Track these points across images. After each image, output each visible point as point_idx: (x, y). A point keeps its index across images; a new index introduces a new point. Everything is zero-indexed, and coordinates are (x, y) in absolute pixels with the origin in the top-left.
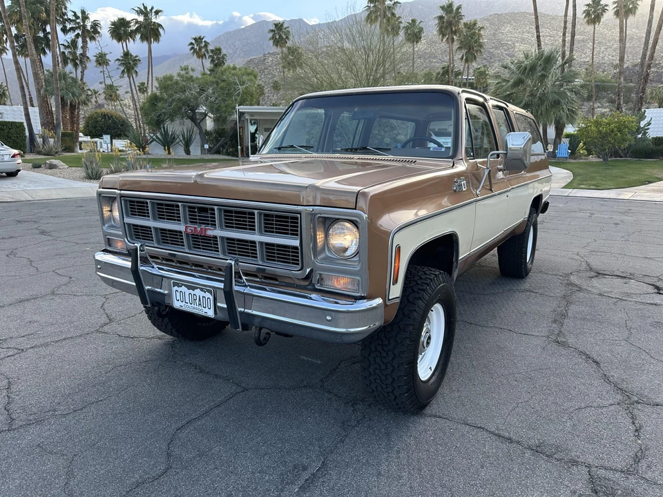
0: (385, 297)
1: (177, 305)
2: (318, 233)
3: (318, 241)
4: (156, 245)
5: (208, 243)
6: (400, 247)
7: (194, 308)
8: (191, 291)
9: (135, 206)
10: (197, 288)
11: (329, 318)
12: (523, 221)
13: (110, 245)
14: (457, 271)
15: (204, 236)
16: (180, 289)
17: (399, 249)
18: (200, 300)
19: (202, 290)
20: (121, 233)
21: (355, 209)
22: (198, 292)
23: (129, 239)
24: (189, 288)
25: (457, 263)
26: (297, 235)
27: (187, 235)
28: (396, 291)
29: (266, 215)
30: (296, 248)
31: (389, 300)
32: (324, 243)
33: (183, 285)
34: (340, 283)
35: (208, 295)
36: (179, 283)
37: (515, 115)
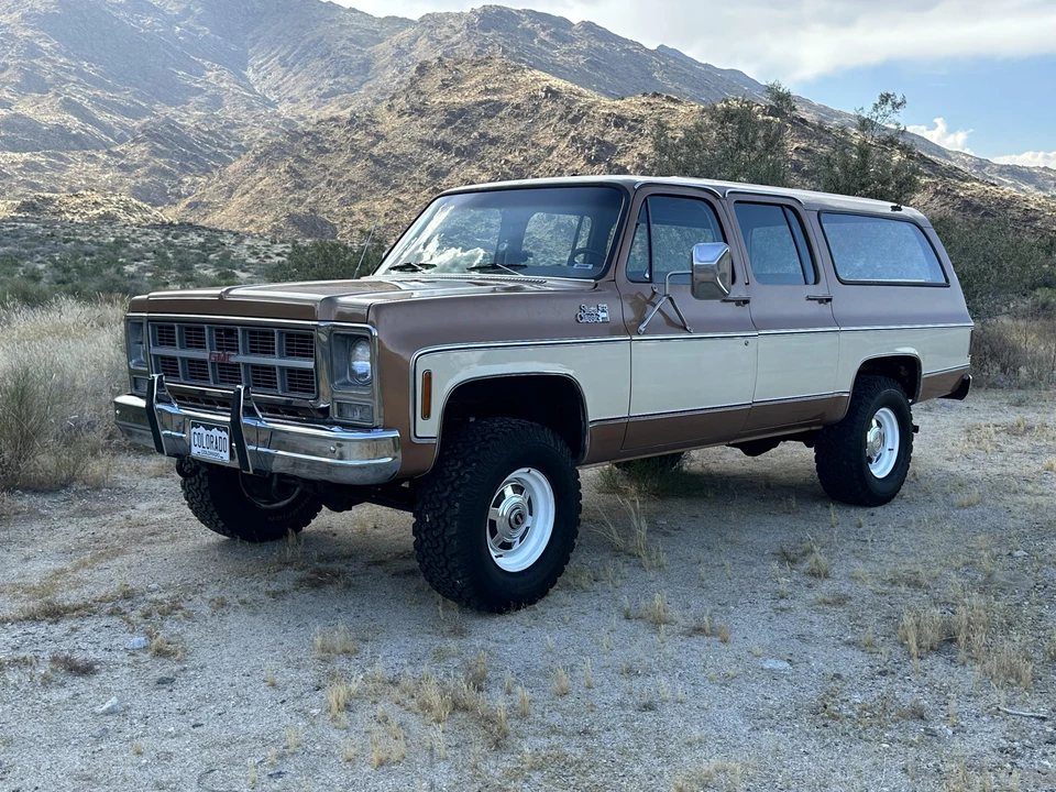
0: (407, 428)
1: (195, 452)
3: (338, 364)
4: (182, 381)
5: (229, 373)
6: (430, 373)
7: (211, 453)
8: (208, 432)
9: (164, 333)
10: (214, 427)
11: (333, 449)
12: (835, 400)
13: (136, 388)
15: (228, 365)
16: (197, 430)
17: (428, 377)
18: (216, 442)
19: (218, 428)
20: (147, 369)
21: (366, 323)
22: (215, 432)
24: (207, 427)
25: (585, 424)
26: (312, 356)
27: (212, 364)
28: (429, 429)
29: (288, 335)
30: (311, 372)
31: (416, 438)
32: (346, 368)
33: (201, 424)
34: (357, 413)
35: (224, 435)
36: (197, 422)
37: (822, 216)
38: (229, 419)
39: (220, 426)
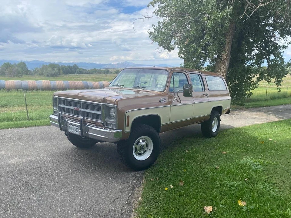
0: (123, 129)
1: (70, 131)
4: (66, 113)
5: (78, 113)
6: (129, 116)
9: (61, 101)
11: (105, 134)
12: (208, 115)
13: (55, 113)
15: (78, 111)
16: (71, 126)
18: (75, 129)
20: (58, 109)
21: (114, 104)
25: (161, 125)
26: (100, 111)
28: (128, 129)
29: (94, 105)
30: (100, 115)
31: (125, 131)
34: (111, 125)
35: (77, 128)
36: (70, 124)
37: (206, 76)
38: (79, 124)
39: (77, 126)
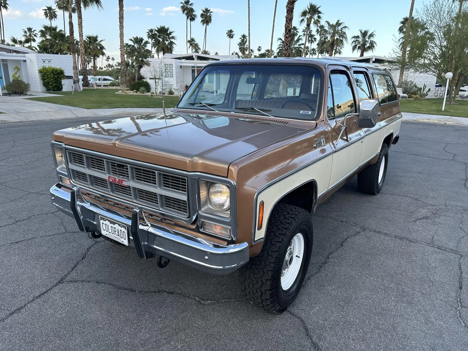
1: (104, 233)
2: (201, 192)
3: (201, 197)
4: (90, 186)
5: (125, 189)
6: (263, 203)
7: (115, 237)
8: (112, 225)
10: (116, 223)
11: (206, 257)
12: (376, 155)
13: (62, 181)
14: (316, 206)
15: (122, 186)
16: (105, 222)
17: (262, 204)
18: (118, 232)
19: (119, 225)
20: (67, 174)
21: (227, 177)
22: (116, 226)
23: (73, 180)
24: (111, 222)
25: (316, 200)
26: (185, 191)
27: (111, 183)
28: (260, 234)
29: (164, 175)
31: (255, 241)
32: (207, 198)
33: (107, 220)
34: (218, 230)
35: (123, 229)
37: (373, 75)
38: (129, 223)
